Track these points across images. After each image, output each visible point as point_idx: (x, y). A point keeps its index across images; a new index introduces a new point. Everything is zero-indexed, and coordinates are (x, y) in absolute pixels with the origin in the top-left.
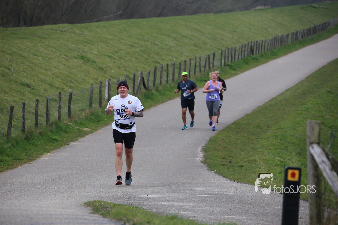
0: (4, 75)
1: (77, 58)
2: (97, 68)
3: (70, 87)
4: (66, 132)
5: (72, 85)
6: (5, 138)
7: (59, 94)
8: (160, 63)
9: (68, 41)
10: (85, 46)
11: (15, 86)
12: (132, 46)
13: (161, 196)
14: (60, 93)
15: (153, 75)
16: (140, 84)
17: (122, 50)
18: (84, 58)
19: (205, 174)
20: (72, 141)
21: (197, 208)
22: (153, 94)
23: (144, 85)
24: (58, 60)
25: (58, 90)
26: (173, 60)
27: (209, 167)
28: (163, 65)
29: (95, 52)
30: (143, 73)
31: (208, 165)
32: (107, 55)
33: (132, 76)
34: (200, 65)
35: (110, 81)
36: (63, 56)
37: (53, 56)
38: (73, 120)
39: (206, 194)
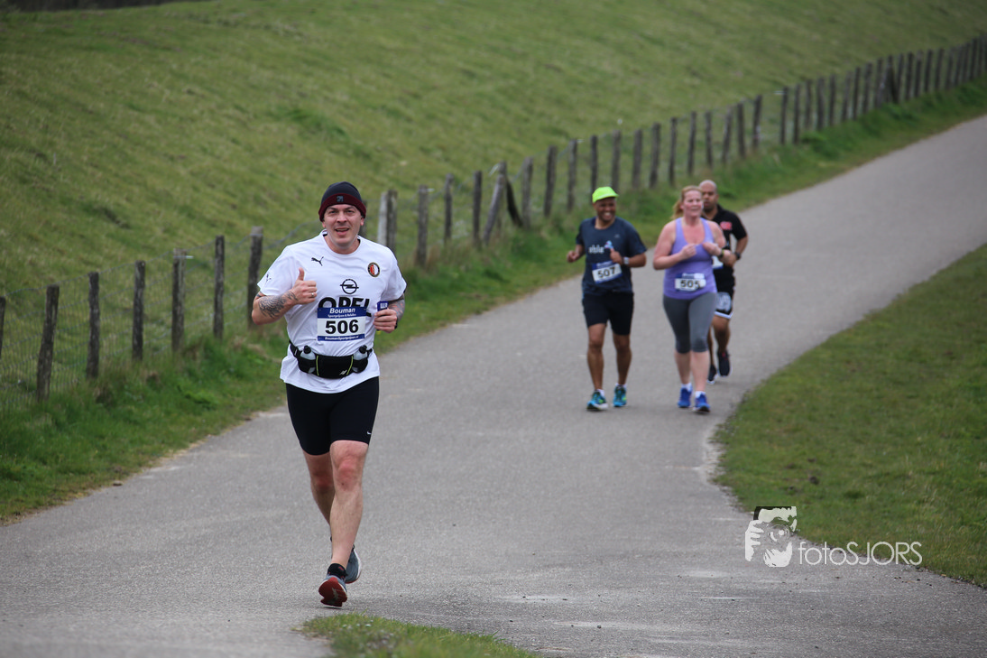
0: (27, 177)
1: (277, 118)
2: (350, 153)
3: (256, 220)
4: (239, 376)
5: (261, 211)
6: (30, 399)
7: (217, 244)
8: (566, 135)
9: (248, 59)
10: (308, 74)
11: (65, 216)
12: (471, 75)
13: (572, 600)
14: (220, 241)
15: (544, 175)
16: (497, 208)
17: (434, 88)
18: (305, 117)
19: (727, 523)
20: (264, 408)
21: (697, 642)
22: (542, 243)
23: (512, 210)
24: (213, 124)
25: (213, 230)
26: (614, 124)
27: (741, 499)
28: (580, 142)
29: (341, 96)
30: (510, 168)
31: (736, 492)
32: (383, 107)
33: (469, 181)
34: (709, 139)
35: (393, 199)
36: (231, 111)
37: (196, 112)
38: (265, 334)
39: (728, 592)
